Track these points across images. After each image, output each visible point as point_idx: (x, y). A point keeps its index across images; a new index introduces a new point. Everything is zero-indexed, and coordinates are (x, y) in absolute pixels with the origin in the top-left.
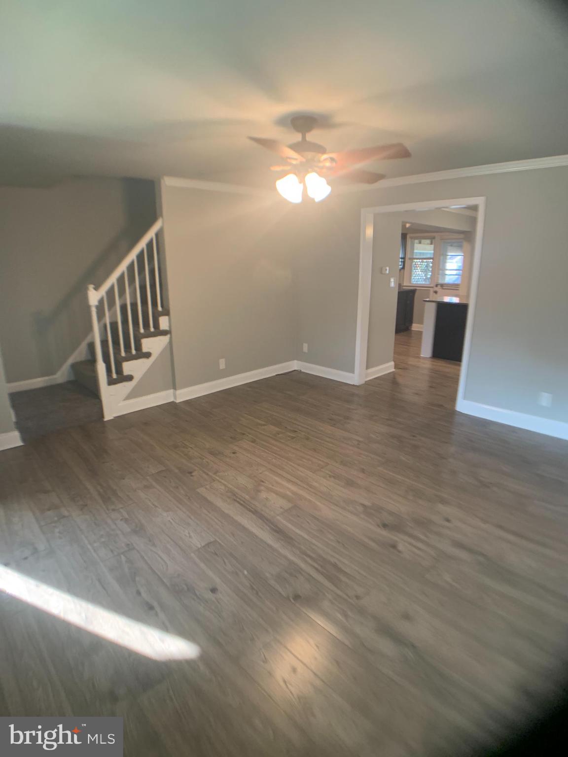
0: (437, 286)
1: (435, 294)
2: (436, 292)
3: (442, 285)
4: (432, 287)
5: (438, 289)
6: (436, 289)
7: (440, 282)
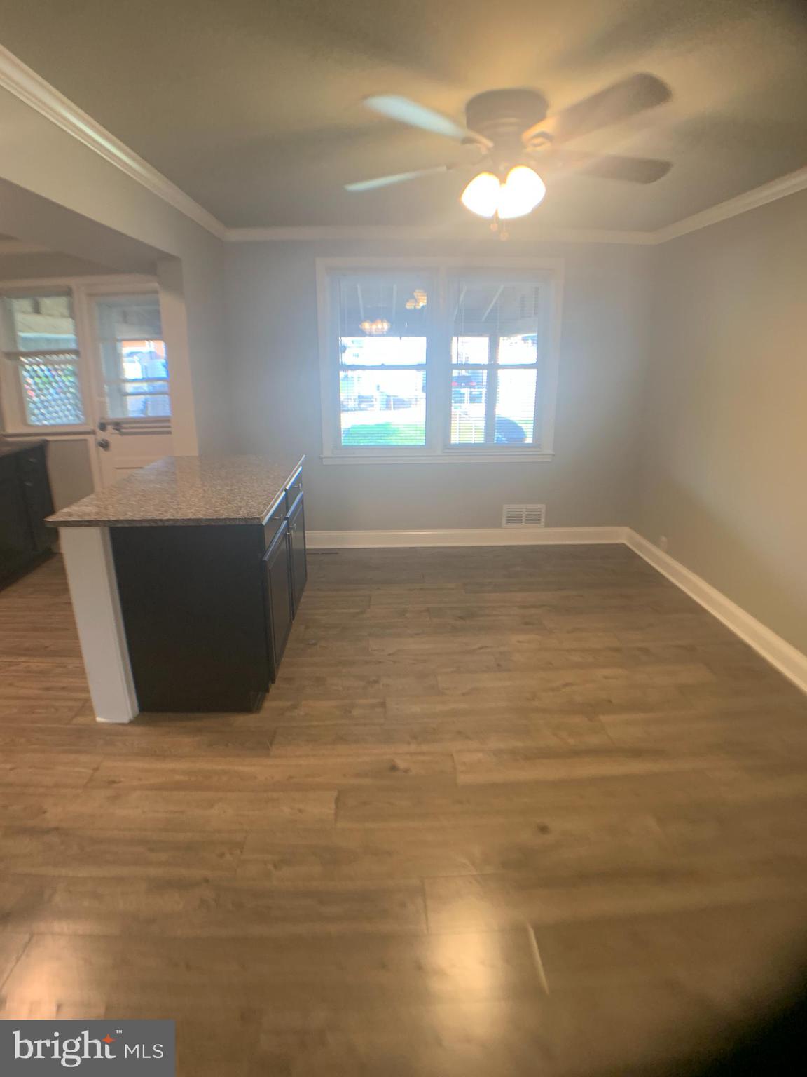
0: (103, 427)
1: (101, 449)
2: (105, 445)
3: (118, 425)
4: (93, 433)
5: (110, 435)
6: (102, 435)
7: (113, 414)
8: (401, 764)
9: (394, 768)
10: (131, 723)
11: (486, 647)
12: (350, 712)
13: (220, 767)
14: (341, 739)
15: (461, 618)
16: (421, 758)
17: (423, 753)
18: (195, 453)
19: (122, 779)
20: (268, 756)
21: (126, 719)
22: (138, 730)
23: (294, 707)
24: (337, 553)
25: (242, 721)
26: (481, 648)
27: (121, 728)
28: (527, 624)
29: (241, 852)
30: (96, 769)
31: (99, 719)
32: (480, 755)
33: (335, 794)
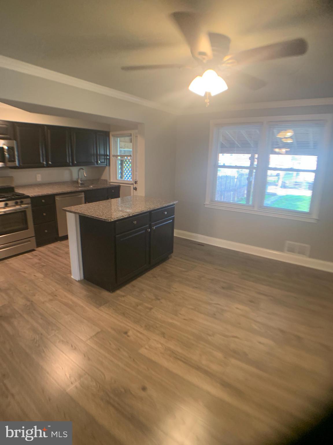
0: (136, 183)
1: (134, 190)
2: (136, 189)
8: (130, 333)
9: (126, 333)
10: (79, 281)
11: (219, 304)
12: (138, 306)
13: (82, 304)
14: (123, 314)
15: (223, 288)
16: (139, 334)
17: (141, 333)
18: (144, 195)
19: (58, 296)
20: (98, 308)
21: (77, 280)
22: (78, 284)
23: (124, 296)
24: (203, 245)
25: (105, 294)
26: (215, 304)
27: (75, 281)
28: (251, 301)
29: (58, 333)
30: (56, 290)
31: (72, 277)
32: (160, 346)
33: (100, 330)
